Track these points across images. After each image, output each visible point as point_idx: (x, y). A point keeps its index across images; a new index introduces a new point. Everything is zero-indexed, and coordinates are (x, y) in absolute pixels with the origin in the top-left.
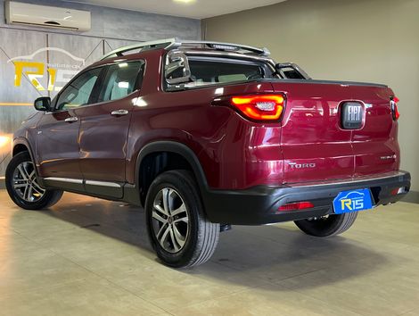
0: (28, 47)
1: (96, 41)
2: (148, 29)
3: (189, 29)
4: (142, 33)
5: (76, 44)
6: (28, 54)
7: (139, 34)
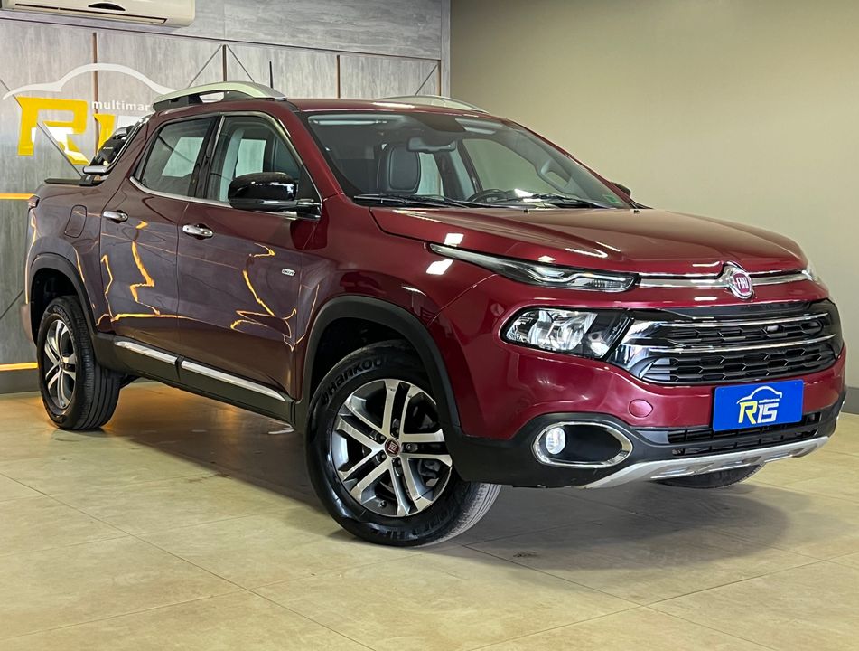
0: (49, 62)
1: (208, 48)
2: (326, 19)
3: (421, 19)
4: (312, 28)
5: (160, 57)
6: (52, 80)
7: (305, 32)
